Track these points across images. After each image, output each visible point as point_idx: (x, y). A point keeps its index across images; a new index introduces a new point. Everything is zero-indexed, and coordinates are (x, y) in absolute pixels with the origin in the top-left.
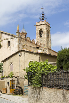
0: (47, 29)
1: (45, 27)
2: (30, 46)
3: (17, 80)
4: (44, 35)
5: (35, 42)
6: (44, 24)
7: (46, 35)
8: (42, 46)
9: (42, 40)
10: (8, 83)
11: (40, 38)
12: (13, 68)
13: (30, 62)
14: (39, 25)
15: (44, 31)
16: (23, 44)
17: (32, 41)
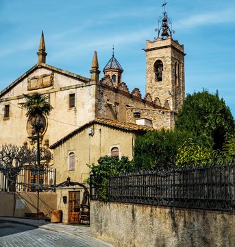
0: (175, 59)
1: (170, 55)
2: (128, 106)
3: (83, 190)
4: (167, 75)
5: (140, 95)
6: (166, 47)
7: (170, 76)
8: (159, 105)
9: (160, 88)
10: (65, 198)
11: (158, 83)
12: (76, 164)
13: (113, 149)
14: (154, 49)
15: (168, 63)
16: (108, 102)
17: (133, 92)
